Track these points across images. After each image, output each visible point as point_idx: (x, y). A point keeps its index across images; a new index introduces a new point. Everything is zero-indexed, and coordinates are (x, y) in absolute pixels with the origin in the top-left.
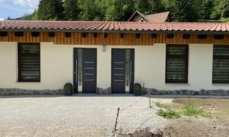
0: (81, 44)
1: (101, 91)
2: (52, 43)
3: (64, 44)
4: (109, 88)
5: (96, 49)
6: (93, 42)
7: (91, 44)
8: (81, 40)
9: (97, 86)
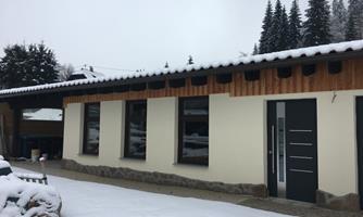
0: (280, 92)
1: (328, 201)
2: (227, 94)
3: (247, 94)
4: (350, 196)
5: (315, 100)
6: (307, 85)
7: (303, 91)
8: (280, 85)
9: (320, 188)
